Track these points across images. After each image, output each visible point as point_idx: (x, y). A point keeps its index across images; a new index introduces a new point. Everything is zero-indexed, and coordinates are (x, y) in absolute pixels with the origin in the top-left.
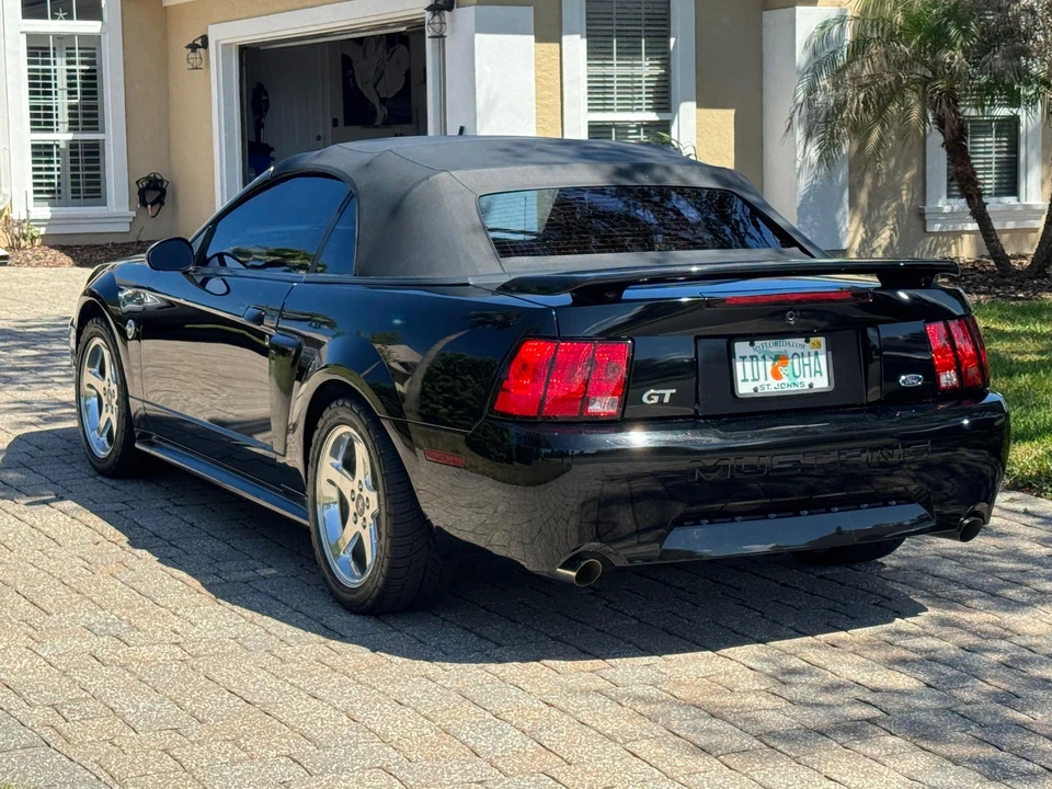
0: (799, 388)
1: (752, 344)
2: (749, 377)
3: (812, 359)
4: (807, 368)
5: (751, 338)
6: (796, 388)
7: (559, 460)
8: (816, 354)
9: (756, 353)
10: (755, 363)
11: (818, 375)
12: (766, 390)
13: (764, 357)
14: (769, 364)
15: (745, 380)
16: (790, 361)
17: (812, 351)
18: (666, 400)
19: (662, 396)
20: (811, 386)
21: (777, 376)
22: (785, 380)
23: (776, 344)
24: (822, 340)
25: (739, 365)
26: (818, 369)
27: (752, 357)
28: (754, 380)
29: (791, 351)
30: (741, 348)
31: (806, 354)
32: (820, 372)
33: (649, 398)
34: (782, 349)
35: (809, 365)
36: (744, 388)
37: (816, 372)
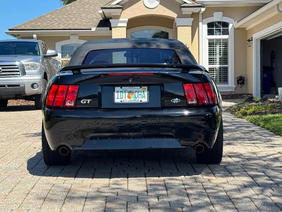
0: (137, 101)
1: (121, 88)
2: (119, 97)
3: (142, 93)
4: (140, 96)
5: (121, 86)
6: (136, 101)
7: (57, 118)
8: (144, 91)
9: (123, 91)
10: (122, 94)
11: (144, 98)
12: (125, 101)
13: (125, 92)
14: (127, 94)
15: (118, 98)
16: (134, 93)
17: (142, 91)
18: (88, 102)
19: (87, 101)
20: (141, 101)
21: (129, 97)
22: (132, 99)
23: (130, 88)
24: (146, 88)
25: (116, 94)
26: (144, 96)
27: (121, 92)
28: (121, 98)
29: (135, 90)
30: (117, 89)
31: (140, 91)
32: (145, 97)
33: (83, 101)
34: (132, 90)
35: (141, 95)
36: (117, 100)
37: (143, 97)
